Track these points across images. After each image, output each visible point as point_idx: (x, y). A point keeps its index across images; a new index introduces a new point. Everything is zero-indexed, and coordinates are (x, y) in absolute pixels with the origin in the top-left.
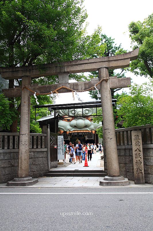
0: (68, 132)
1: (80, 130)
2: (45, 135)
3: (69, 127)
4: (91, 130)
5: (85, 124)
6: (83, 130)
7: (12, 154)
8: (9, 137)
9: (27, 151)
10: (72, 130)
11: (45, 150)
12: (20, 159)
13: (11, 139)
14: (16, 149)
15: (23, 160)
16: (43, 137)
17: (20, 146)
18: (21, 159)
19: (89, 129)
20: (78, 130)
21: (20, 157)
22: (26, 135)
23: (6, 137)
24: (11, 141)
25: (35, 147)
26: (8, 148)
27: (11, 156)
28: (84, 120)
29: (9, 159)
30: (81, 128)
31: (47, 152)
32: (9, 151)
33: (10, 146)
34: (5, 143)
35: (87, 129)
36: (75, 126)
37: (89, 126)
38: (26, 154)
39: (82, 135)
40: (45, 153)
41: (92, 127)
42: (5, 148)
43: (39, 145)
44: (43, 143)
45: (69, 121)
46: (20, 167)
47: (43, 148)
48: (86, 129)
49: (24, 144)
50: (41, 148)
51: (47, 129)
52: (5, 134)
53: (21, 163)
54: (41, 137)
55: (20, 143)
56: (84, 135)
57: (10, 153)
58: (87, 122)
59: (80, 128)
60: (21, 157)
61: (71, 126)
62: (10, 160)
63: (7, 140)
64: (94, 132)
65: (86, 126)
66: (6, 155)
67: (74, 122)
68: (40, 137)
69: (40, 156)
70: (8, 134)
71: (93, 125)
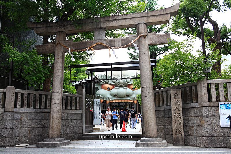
0: (108, 102)
1: (121, 100)
2: (80, 96)
3: (109, 96)
4: (133, 100)
5: (126, 93)
6: (124, 100)
7: (43, 114)
8: (40, 95)
9: (59, 110)
10: (113, 99)
11: (80, 111)
12: (51, 119)
13: (43, 98)
14: (48, 109)
15: (55, 120)
16: (78, 98)
17: (52, 105)
18: (53, 119)
19: (130, 98)
20: (118, 100)
21: (51, 116)
22: (59, 93)
23: (38, 96)
24: (43, 100)
25: (69, 108)
26: (40, 107)
27: (42, 116)
28: (125, 89)
29: (40, 119)
30: (122, 98)
31: (81, 114)
32: (40, 110)
33: (42, 105)
34: (37, 102)
35: (129, 98)
36: (115, 95)
37: (131, 95)
38: (58, 113)
39: (123, 105)
40: (80, 115)
41: (134, 96)
42: (36, 108)
43: (73, 106)
44: (77, 105)
45: (109, 89)
46: (51, 126)
47: (78, 110)
48: (127, 99)
49: (56, 102)
50: (76, 109)
51: (82, 89)
52: (36, 92)
53: (52, 123)
54: (76, 98)
55: (53, 101)
56: (125, 105)
57: (42, 113)
58: (129, 91)
59: (120, 98)
60: (53, 116)
61: (111, 95)
62: (42, 121)
63: (39, 99)
64: (135, 102)
65: (128, 95)
66: (37, 114)
67: (115, 91)
68: (74, 98)
69: (74, 118)
70: (41, 93)
71: (135, 94)
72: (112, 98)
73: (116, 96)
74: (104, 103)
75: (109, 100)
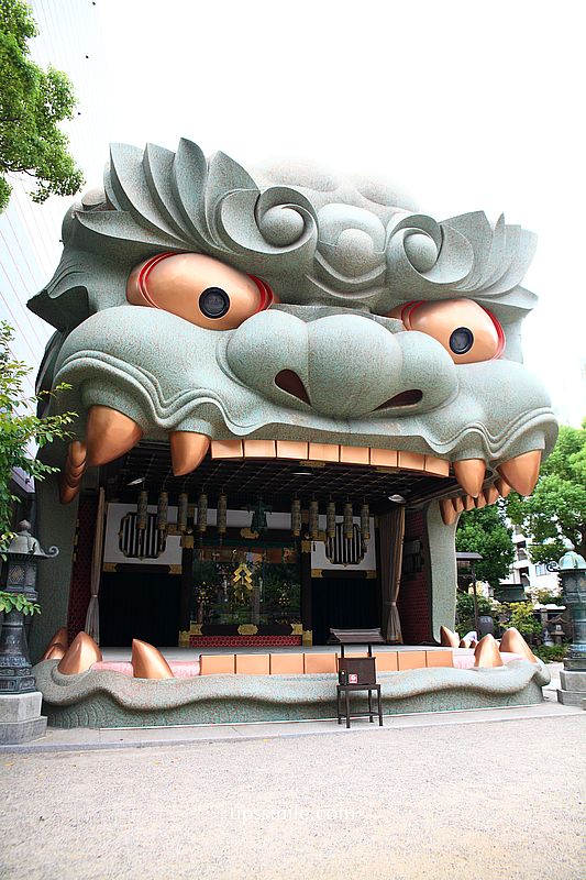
0: (194, 450)
3: (212, 382)
4: (453, 459)
5: (404, 370)
6: (371, 444)
10: (250, 422)
30: (347, 419)
35: (416, 429)
36: (288, 379)
37: (435, 407)
41: (466, 412)
45: (213, 305)
58: (425, 351)
59: (333, 418)
61: (239, 369)
64: (473, 473)
65: (411, 399)
67: (281, 334)
71: (478, 393)
72: (248, 410)
73: (290, 386)
74: (133, 508)
75: (204, 427)
